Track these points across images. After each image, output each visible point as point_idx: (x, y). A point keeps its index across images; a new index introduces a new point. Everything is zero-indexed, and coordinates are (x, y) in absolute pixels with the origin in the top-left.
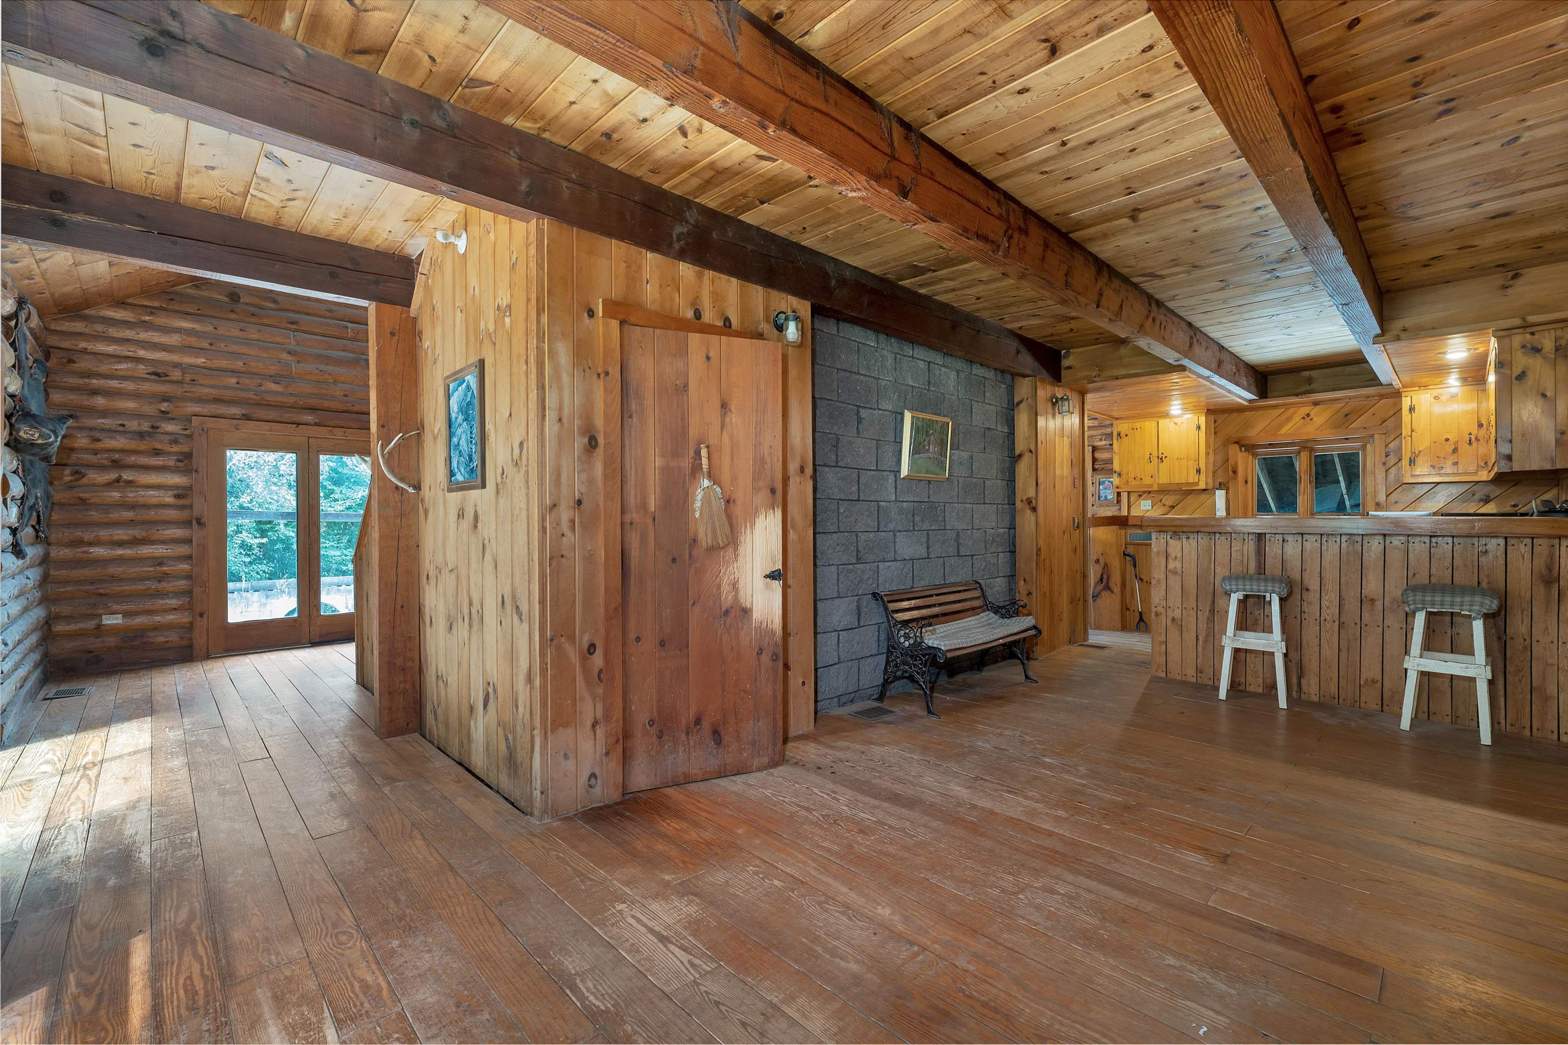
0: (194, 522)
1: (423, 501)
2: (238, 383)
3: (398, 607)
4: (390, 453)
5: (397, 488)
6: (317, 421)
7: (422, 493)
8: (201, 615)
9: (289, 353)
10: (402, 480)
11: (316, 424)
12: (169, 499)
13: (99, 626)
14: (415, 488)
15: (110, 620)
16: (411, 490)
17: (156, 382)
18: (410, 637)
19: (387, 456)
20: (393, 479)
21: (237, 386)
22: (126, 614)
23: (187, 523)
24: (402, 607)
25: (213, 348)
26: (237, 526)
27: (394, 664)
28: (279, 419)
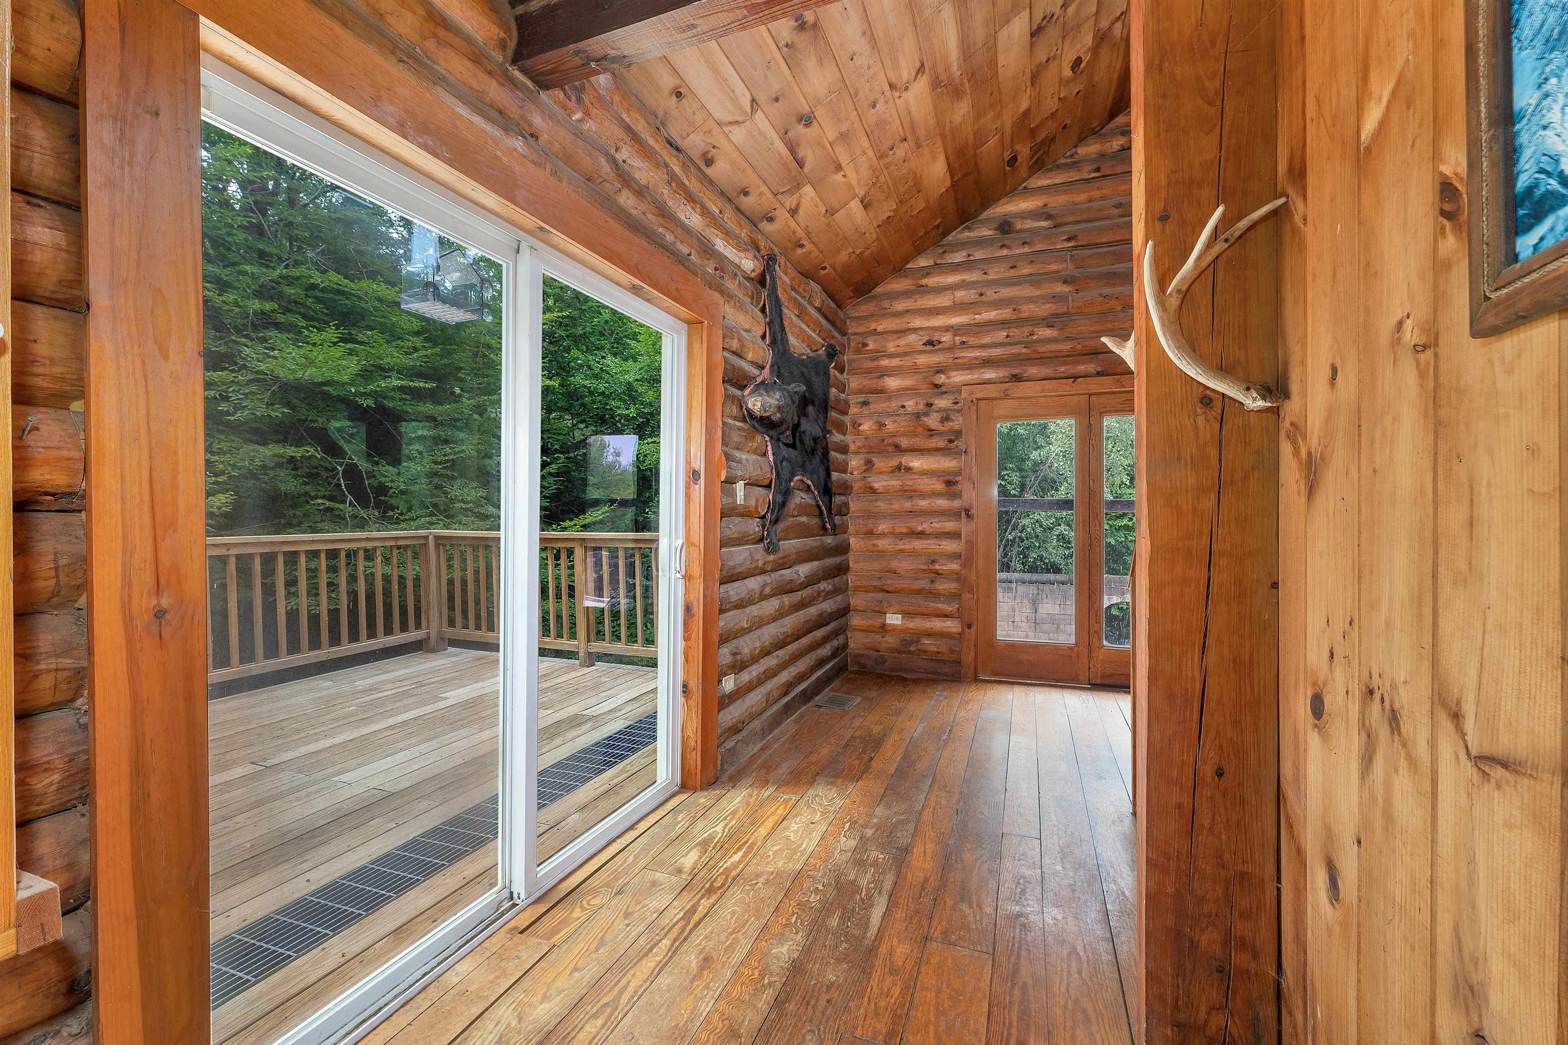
0: (963, 514)
1: (1298, 431)
2: (1008, 336)
3: (1208, 771)
4: (1186, 295)
5: (1207, 398)
6: (1099, 369)
7: (1292, 408)
8: (969, 627)
9: (1065, 282)
10: (1223, 369)
11: (1099, 374)
12: (939, 486)
13: (883, 626)
14: (1266, 391)
15: (894, 620)
16: (1254, 402)
17: (930, 352)
18: (1243, 876)
19: (1174, 302)
20: (1193, 371)
21: (1008, 340)
22: (907, 614)
23: (955, 515)
24: (1220, 773)
25: (984, 298)
26: (1056, 518)
27: (1194, 945)
28: (1053, 375)
